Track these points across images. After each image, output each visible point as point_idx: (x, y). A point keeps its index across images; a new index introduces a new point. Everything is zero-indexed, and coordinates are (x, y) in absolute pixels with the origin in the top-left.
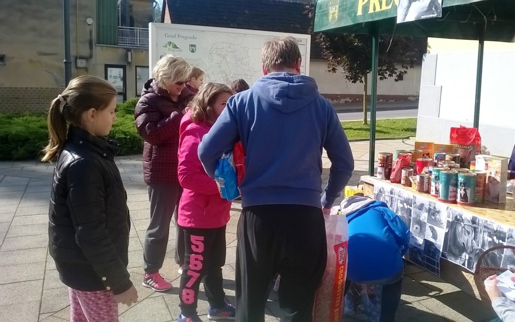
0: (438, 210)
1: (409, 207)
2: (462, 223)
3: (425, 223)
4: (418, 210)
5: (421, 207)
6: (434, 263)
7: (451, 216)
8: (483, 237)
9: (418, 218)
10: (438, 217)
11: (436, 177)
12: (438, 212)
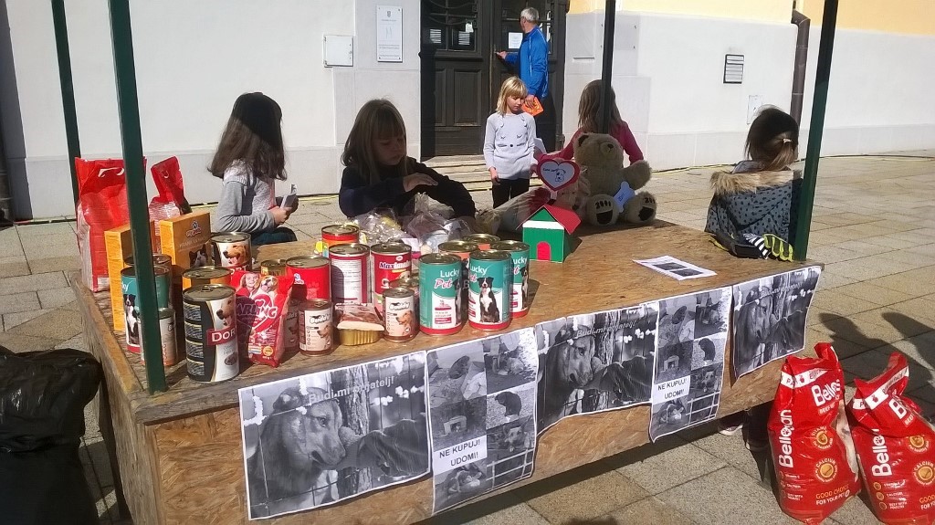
0: (511, 349)
1: (414, 389)
4: (450, 382)
5: (461, 367)
9: (456, 400)
10: (516, 363)
12: (515, 353)
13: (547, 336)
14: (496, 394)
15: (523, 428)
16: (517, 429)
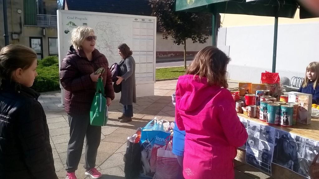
2: (288, 140)
3: (258, 139)
5: (254, 128)
6: (267, 166)
7: (279, 135)
8: (305, 150)
11: (264, 108)
13: (279, 134)
14: (262, 140)
15: (268, 156)
16: (267, 156)
